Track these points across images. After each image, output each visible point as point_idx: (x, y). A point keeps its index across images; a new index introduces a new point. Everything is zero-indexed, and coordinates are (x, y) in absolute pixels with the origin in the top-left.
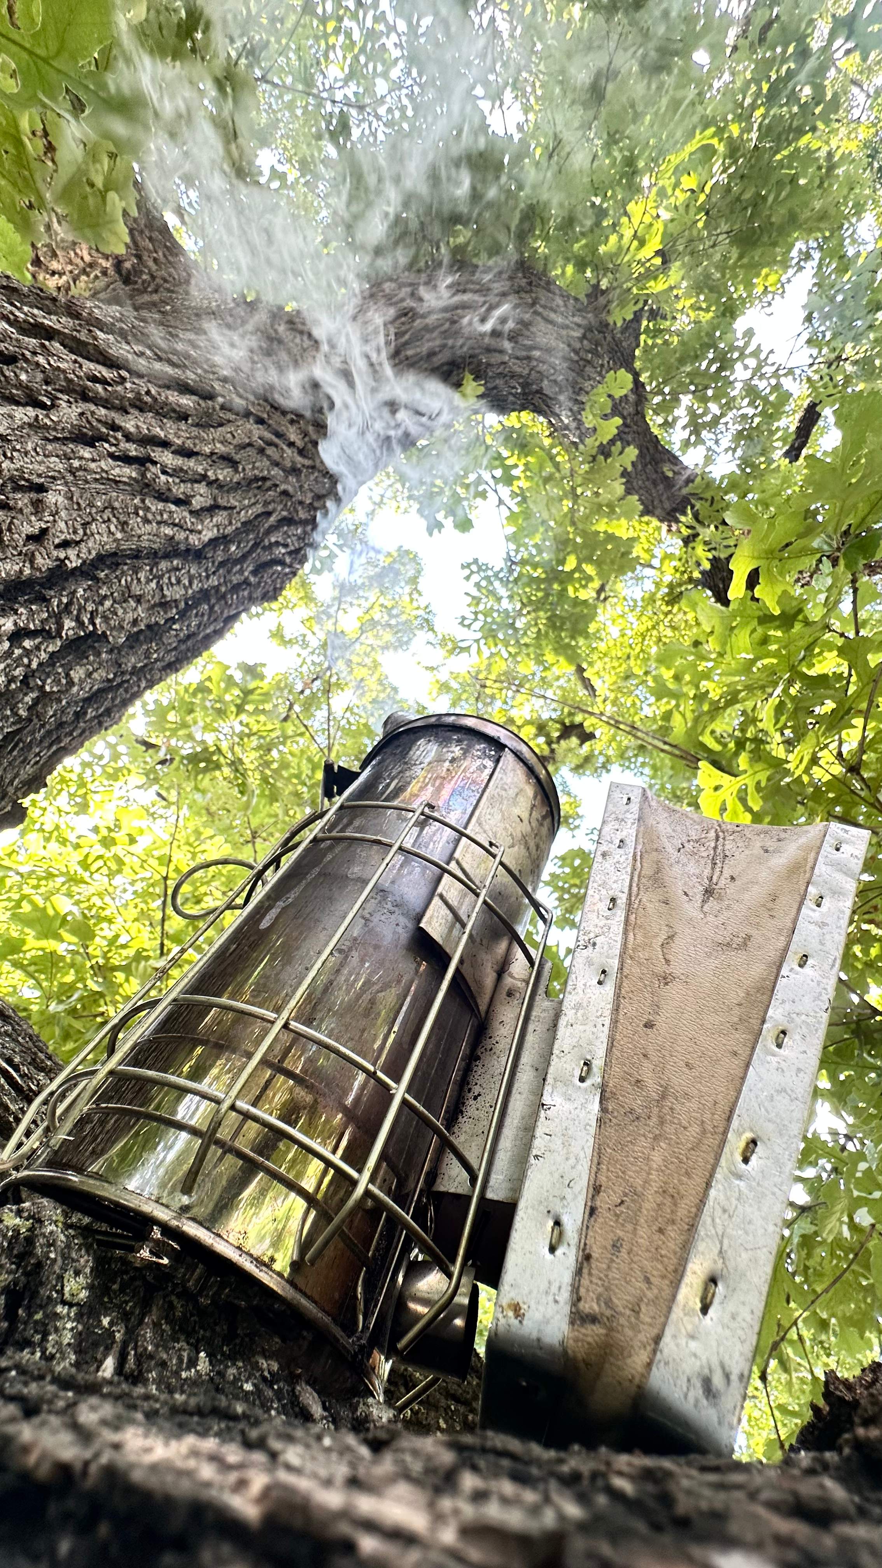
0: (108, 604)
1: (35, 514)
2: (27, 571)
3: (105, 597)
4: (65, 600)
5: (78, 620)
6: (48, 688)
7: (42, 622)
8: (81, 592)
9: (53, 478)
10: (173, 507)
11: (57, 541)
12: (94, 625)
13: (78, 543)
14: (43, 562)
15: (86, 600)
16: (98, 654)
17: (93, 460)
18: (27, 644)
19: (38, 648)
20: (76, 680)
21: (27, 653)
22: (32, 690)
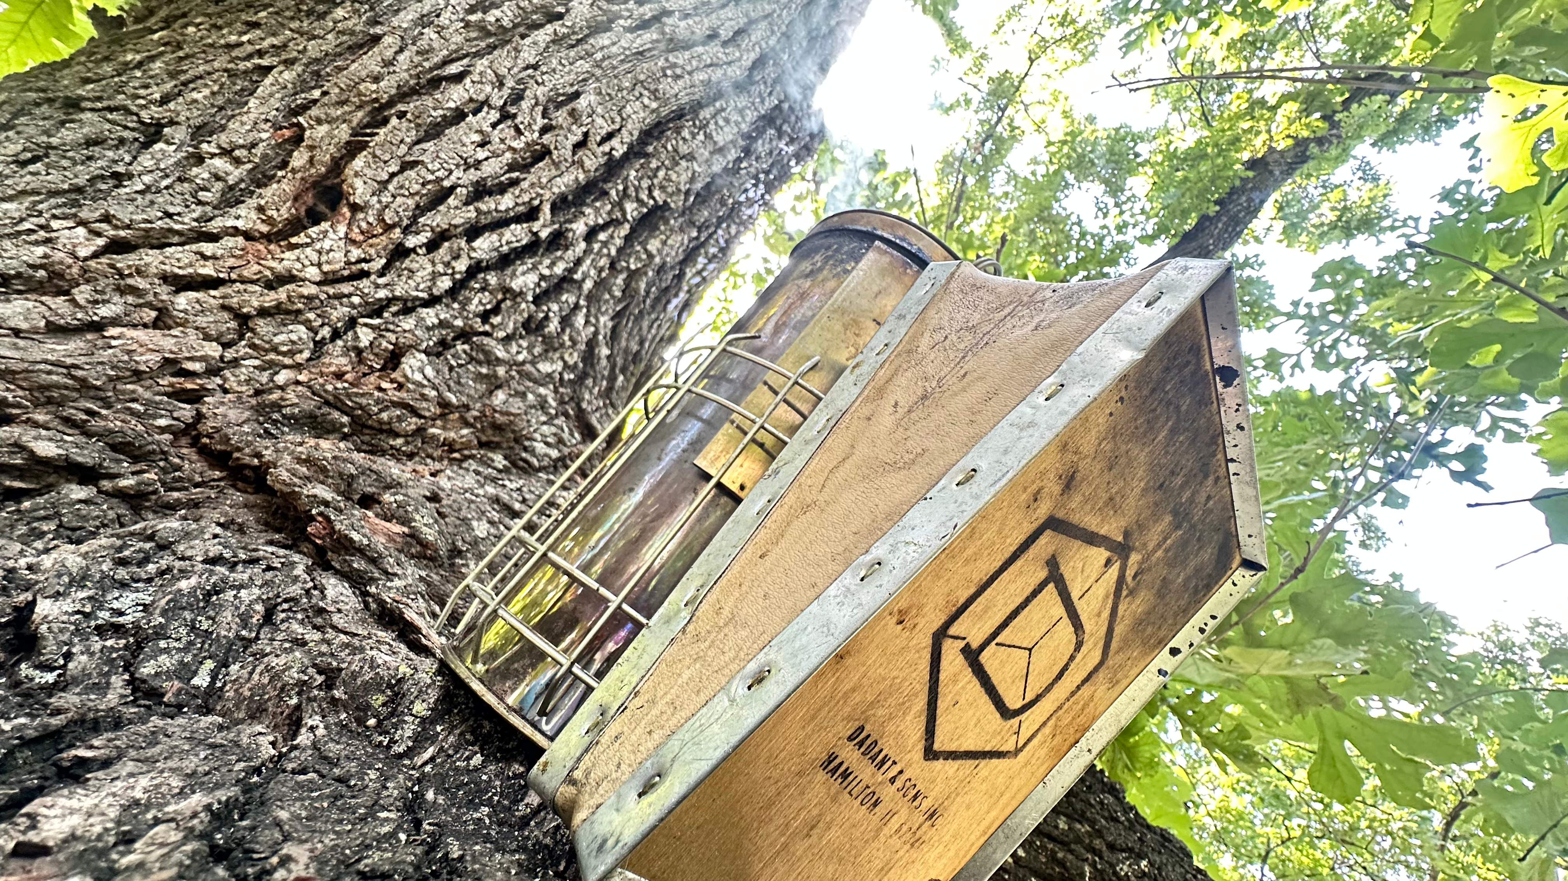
0: (661, 174)
1: (575, 123)
2: (581, 177)
3: (658, 168)
4: (621, 187)
5: (639, 200)
6: (633, 267)
7: (609, 213)
8: (633, 173)
9: (584, 80)
10: (700, 49)
11: (598, 138)
12: (654, 198)
13: (619, 130)
14: (591, 163)
15: (640, 180)
16: (666, 222)
17: (614, 44)
18: (602, 236)
19: (612, 237)
20: (654, 252)
21: (605, 244)
22: (621, 272)
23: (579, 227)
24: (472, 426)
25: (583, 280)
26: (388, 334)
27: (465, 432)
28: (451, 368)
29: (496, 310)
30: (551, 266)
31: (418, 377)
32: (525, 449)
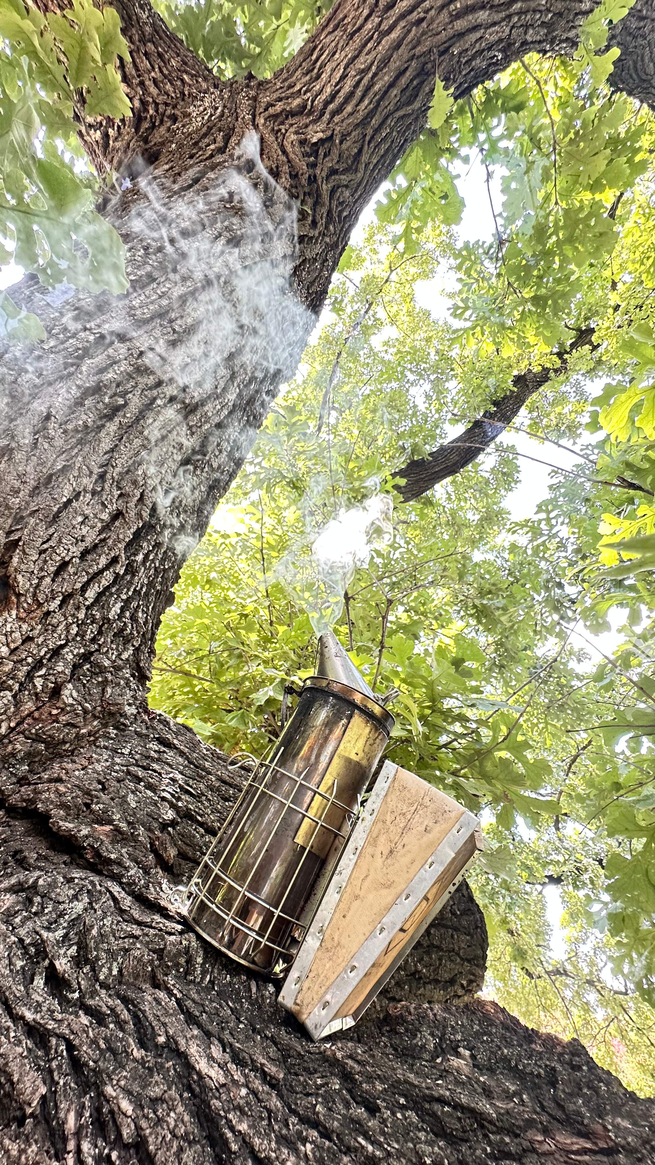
23: (140, 557)
24: (99, 718)
25: (141, 588)
26: (50, 677)
27: (95, 723)
28: (84, 685)
29: (100, 633)
30: (127, 593)
31: (71, 701)
32: (121, 715)
